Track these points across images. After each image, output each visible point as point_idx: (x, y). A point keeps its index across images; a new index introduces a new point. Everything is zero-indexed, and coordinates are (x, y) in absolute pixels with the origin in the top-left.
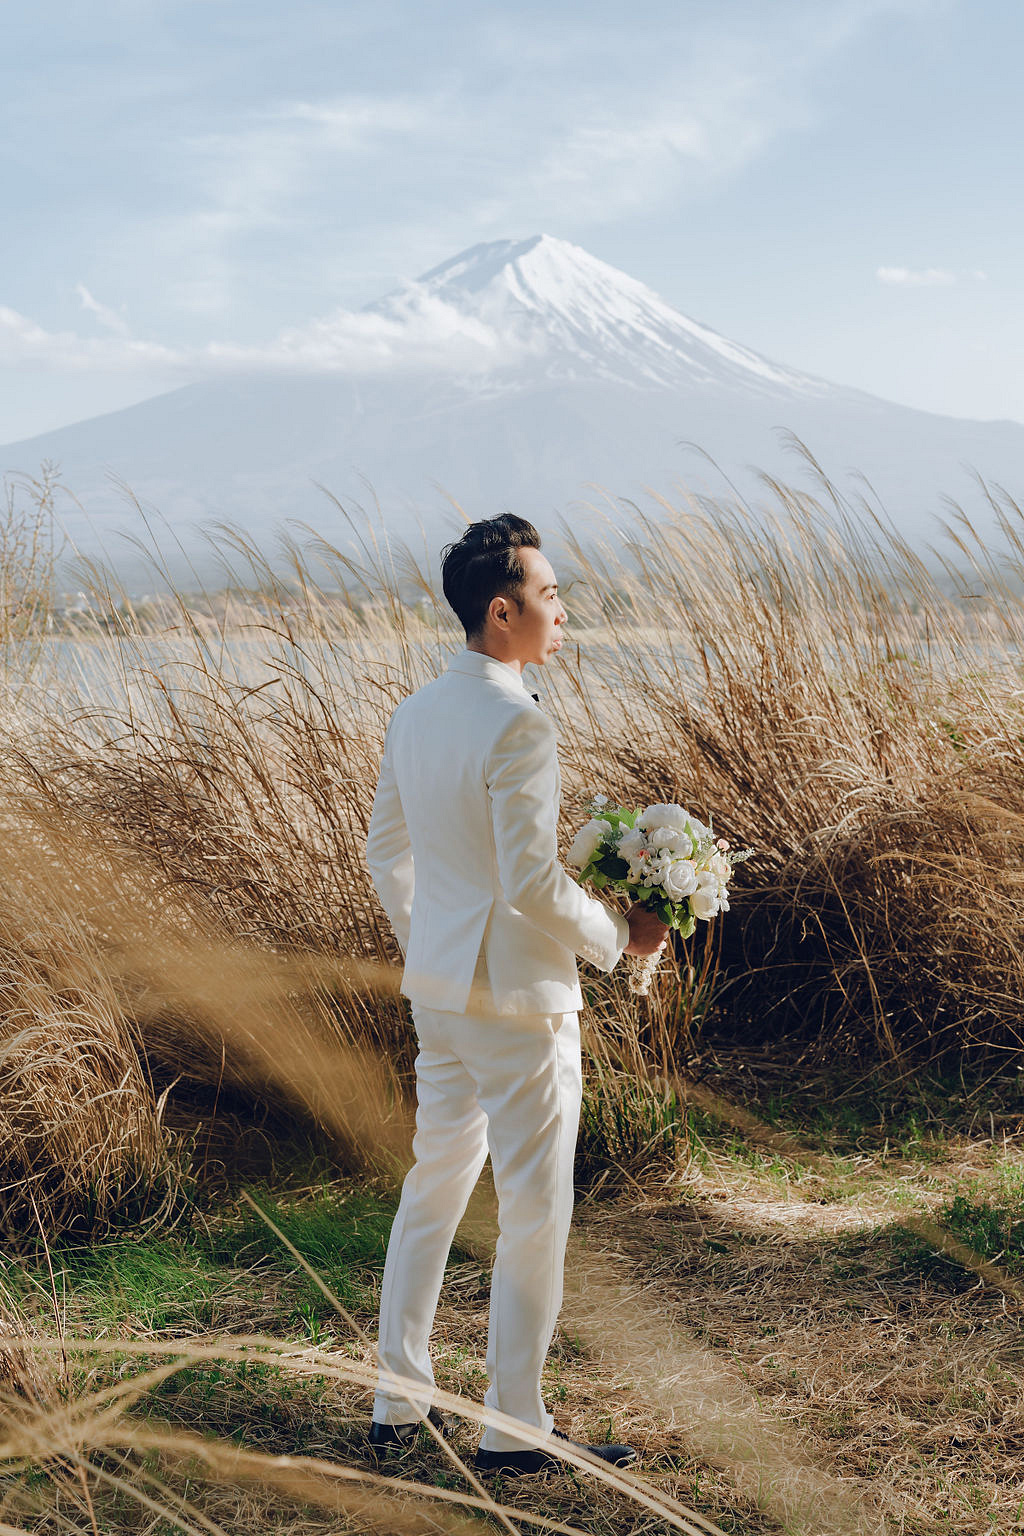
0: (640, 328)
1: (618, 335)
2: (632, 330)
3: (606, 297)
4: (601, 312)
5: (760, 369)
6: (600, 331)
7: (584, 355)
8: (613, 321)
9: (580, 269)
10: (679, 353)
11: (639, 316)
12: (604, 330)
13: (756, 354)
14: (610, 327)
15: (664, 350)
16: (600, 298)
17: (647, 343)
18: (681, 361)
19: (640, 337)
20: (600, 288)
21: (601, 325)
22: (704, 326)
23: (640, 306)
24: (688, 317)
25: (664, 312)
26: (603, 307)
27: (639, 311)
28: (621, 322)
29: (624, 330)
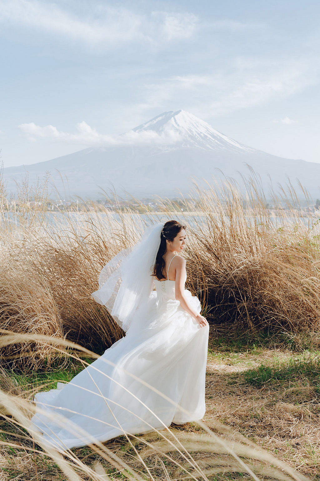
0: (206, 134)
1: (201, 136)
2: (204, 134)
3: (198, 126)
4: (196, 130)
5: (237, 145)
6: (196, 135)
7: (192, 141)
8: (199, 132)
9: (191, 119)
10: (216, 141)
11: (206, 131)
12: (197, 134)
13: (237, 142)
14: (198, 134)
15: (212, 140)
16: (196, 126)
17: (208, 138)
18: (217, 143)
19: (206, 136)
20: (196, 124)
21: (196, 133)
22: (223, 134)
23: (206, 129)
24: (219, 132)
25: (213, 131)
26: (196, 129)
27: (206, 130)
28: (201, 133)
29: (202, 135)
